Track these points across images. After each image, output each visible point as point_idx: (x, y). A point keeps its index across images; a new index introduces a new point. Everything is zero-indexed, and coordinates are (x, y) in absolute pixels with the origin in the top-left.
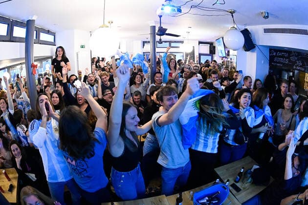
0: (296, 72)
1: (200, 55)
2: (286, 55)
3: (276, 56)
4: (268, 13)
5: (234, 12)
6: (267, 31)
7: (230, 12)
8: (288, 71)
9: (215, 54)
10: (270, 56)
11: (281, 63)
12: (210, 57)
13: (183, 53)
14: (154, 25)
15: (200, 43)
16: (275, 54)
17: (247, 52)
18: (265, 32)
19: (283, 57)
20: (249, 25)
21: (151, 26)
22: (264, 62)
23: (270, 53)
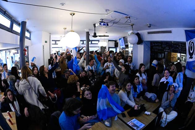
0: (166, 53)
1: (109, 48)
2: (160, 45)
3: (154, 46)
4: (150, 25)
5: (133, 25)
6: (149, 33)
7: (131, 25)
8: (161, 53)
9: (118, 47)
10: (151, 46)
11: (157, 49)
12: (115, 49)
13: (99, 47)
14: (88, 31)
15: (109, 41)
16: (153, 45)
17: (139, 45)
18: (148, 34)
19: (158, 46)
20: (140, 30)
21: (86, 32)
22: (148, 50)
23: (151, 44)
